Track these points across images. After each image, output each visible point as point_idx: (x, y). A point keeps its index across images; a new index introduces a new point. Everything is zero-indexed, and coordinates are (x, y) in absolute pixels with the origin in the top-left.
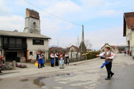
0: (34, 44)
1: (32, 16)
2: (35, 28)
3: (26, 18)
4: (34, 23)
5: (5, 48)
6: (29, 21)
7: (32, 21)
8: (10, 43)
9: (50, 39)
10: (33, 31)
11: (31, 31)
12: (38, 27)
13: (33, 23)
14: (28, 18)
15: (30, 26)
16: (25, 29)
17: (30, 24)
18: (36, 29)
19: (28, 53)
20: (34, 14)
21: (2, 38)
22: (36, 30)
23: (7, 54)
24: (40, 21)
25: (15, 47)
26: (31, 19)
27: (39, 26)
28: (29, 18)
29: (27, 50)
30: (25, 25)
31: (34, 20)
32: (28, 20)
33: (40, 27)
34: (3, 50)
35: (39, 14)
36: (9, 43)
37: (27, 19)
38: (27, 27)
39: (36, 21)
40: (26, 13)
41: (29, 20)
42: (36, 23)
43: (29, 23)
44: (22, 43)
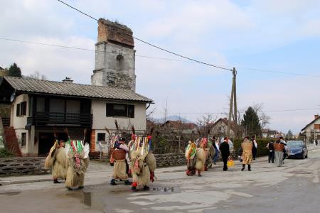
0: (109, 114)
1: (114, 39)
2: (121, 70)
3: (97, 45)
4: (120, 58)
5: (39, 123)
6: (105, 51)
7: (113, 52)
8: (51, 111)
9: (151, 102)
10: (115, 78)
11: (110, 79)
12: (129, 68)
13: (115, 58)
14: (103, 45)
15: (107, 66)
16: (95, 72)
17: (108, 60)
18: (125, 72)
19: (94, 138)
20: (119, 34)
21: (32, 99)
22: (123, 76)
23: (42, 137)
24: (135, 51)
25: (62, 121)
26: (110, 47)
27: (131, 66)
28: (105, 43)
29: (93, 128)
30: (96, 63)
31: (119, 50)
32: (103, 50)
33: (134, 69)
34: (33, 127)
35: (132, 33)
36: (48, 111)
37: (102, 47)
38: (100, 68)
39: (124, 52)
40: (99, 30)
41: (105, 48)
42: (124, 57)
43: (105, 56)
44: (81, 112)
